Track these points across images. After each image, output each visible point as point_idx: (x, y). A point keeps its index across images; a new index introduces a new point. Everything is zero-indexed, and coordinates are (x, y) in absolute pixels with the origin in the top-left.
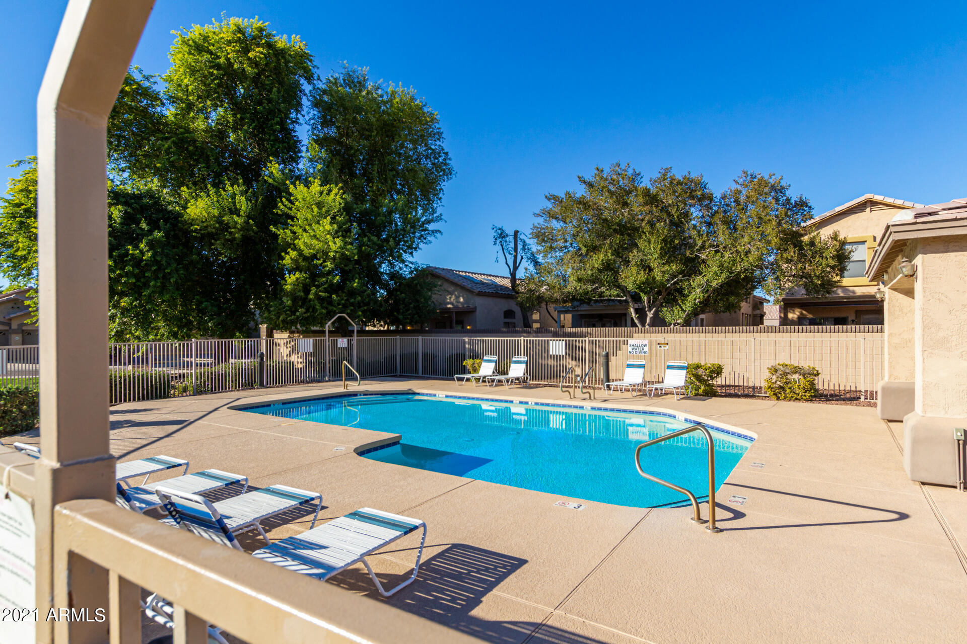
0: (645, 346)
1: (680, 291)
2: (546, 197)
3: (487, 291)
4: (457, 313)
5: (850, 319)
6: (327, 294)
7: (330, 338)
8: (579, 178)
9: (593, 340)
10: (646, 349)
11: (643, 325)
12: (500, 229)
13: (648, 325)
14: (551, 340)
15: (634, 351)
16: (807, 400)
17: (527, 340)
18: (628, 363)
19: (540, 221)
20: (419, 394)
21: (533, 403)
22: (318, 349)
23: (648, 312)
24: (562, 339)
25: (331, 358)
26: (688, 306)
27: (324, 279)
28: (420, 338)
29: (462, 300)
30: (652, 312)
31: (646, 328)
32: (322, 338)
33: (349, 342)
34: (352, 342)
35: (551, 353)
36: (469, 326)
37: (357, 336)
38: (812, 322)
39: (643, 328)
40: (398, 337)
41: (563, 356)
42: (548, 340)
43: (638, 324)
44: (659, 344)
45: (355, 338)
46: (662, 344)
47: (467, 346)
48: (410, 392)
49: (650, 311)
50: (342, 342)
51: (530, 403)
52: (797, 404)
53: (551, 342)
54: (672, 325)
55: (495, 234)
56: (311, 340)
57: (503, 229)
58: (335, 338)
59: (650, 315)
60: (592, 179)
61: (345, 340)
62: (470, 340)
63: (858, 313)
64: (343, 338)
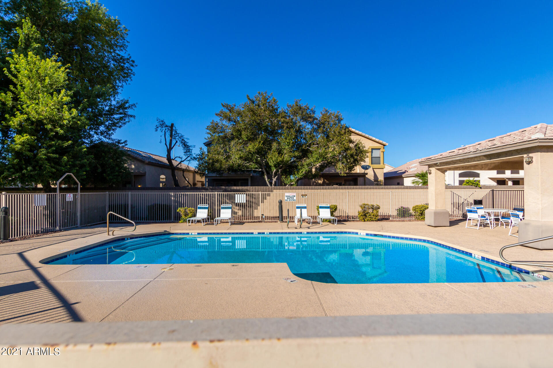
0: (295, 196)
1: (296, 167)
2: (222, 104)
3: (153, 162)
4: (135, 176)
5: (342, 184)
6: (57, 156)
7: (61, 194)
8: (248, 96)
9: (251, 194)
10: (295, 198)
11: (271, 185)
12: (162, 121)
13: (274, 185)
14: (236, 194)
15: (288, 199)
16: (376, 221)
17: (219, 194)
18: (297, 206)
19: (217, 119)
20: (173, 234)
21: (268, 233)
22: (51, 202)
23: (273, 178)
24: (244, 193)
25: (61, 211)
26: (299, 175)
27: (53, 142)
28: (130, 193)
29: (133, 167)
30: (276, 178)
31: (272, 187)
32: (54, 193)
33: (74, 197)
34: (77, 197)
35: (236, 202)
36: (140, 185)
37: (81, 192)
38: (328, 185)
39: (271, 187)
40: (107, 193)
41: (244, 203)
42: (234, 194)
43: (269, 185)
44: (302, 195)
45: (79, 193)
46: (304, 195)
47: (172, 198)
48: (166, 233)
49: (274, 177)
50: (70, 197)
51: (266, 233)
52: (372, 222)
53: (237, 195)
54: (288, 185)
55: (158, 124)
56: (45, 195)
57: (165, 121)
58: (64, 194)
59: (274, 180)
60: (254, 99)
61: (72, 195)
62: (175, 194)
63: (345, 181)
64: (70, 194)
